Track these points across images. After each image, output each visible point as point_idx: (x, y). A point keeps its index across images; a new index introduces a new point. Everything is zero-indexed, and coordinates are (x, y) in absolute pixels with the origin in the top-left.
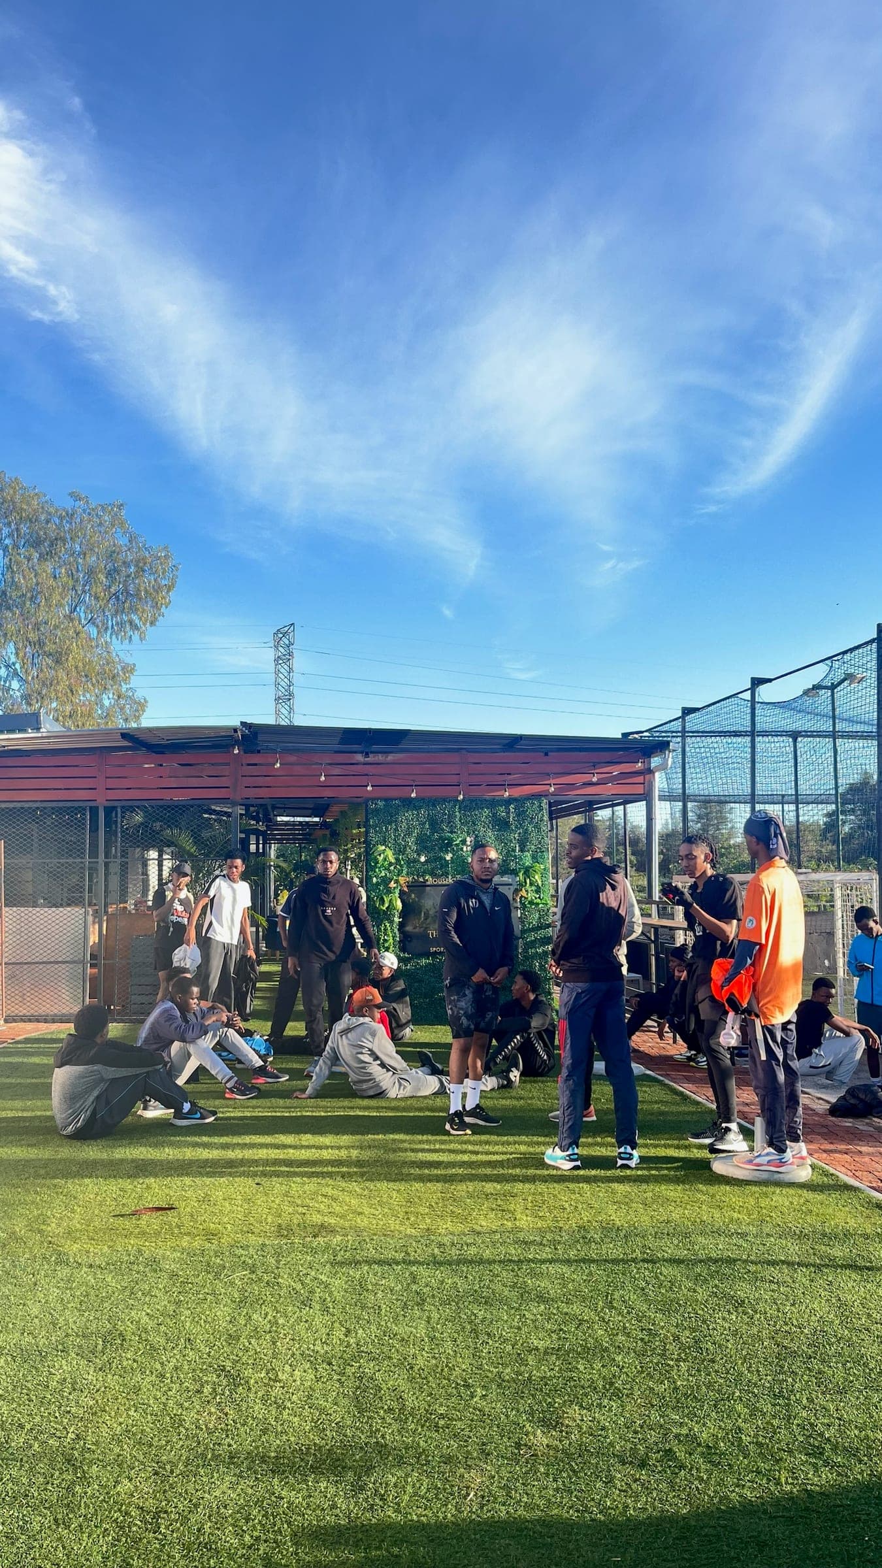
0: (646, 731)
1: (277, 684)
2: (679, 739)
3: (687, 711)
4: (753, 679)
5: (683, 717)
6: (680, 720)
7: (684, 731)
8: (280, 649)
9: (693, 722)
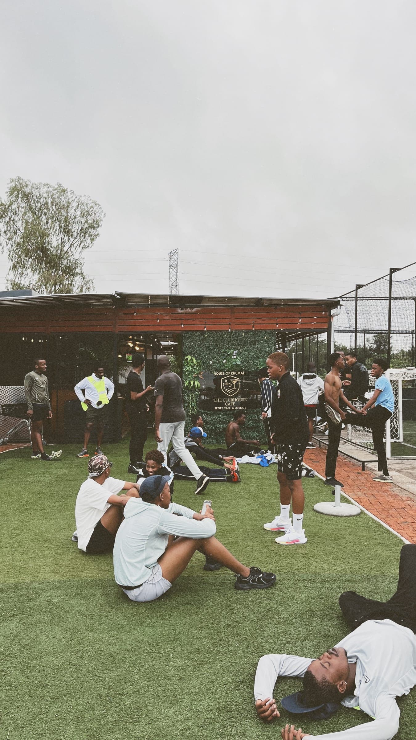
0: (339, 297)
1: (170, 278)
2: (354, 301)
3: (359, 287)
4: (391, 269)
5: (356, 290)
6: (355, 292)
7: (356, 297)
8: (172, 261)
9: (361, 292)
